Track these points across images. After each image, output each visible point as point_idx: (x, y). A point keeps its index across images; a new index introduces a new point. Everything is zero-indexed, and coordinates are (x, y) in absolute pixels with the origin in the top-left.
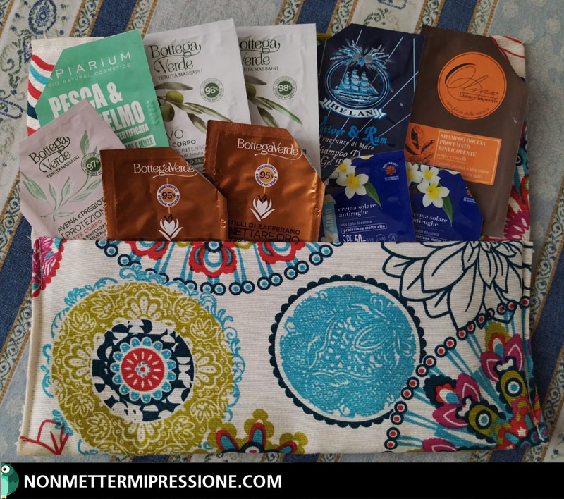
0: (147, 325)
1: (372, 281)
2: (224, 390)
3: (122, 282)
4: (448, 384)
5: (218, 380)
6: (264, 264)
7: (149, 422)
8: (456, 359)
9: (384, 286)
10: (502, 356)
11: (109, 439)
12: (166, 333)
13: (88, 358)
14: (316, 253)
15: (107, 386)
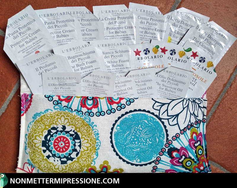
0: (64, 128)
1: (149, 112)
2: (92, 153)
3: (54, 111)
4: (176, 151)
5: (90, 149)
6: (109, 105)
7: (63, 165)
8: (179, 141)
9: (153, 114)
10: (196, 140)
11: (48, 170)
12: (71, 131)
13: (41, 140)
14: (129, 101)
15: (47, 151)
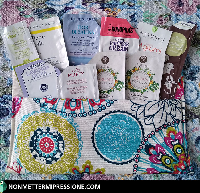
0: (48, 129)
1: (127, 113)
2: (75, 153)
3: (41, 113)
4: (152, 148)
5: (73, 150)
6: (91, 106)
7: (48, 164)
8: (155, 139)
9: (131, 114)
10: (174, 139)
11: (35, 169)
12: (55, 132)
13: (28, 140)
14: (109, 103)
15: (34, 150)
